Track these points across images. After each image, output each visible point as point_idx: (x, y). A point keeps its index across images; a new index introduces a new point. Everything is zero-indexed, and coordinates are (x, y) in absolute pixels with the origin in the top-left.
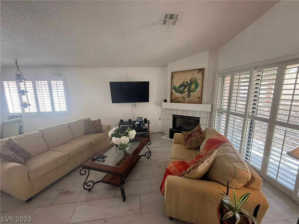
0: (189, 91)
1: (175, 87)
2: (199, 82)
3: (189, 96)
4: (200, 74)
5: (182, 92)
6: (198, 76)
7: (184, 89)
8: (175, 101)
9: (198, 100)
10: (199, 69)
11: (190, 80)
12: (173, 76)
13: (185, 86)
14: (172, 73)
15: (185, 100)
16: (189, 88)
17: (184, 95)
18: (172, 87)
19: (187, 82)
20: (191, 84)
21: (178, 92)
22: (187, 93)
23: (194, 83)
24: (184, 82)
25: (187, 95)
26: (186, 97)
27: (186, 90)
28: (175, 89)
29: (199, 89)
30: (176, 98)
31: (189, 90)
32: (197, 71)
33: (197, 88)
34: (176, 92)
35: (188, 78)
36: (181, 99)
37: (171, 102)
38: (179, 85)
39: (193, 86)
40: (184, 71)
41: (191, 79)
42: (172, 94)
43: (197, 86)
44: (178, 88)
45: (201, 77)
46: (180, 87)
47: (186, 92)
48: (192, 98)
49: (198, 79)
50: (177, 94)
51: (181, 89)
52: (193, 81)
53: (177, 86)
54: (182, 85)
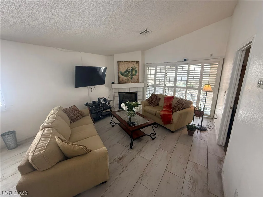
0: (132, 75)
1: (121, 72)
2: (137, 69)
3: (132, 79)
4: (137, 64)
5: (126, 76)
6: (136, 66)
7: (128, 74)
8: (122, 83)
9: (137, 80)
10: (136, 62)
11: (132, 68)
12: (119, 64)
13: (129, 72)
14: (118, 62)
15: (129, 81)
16: (132, 73)
17: (128, 78)
18: (119, 72)
19: (130, 69)
20: (132, 71)
21: (124, 76)
22: (130, 76)
23: (134, 70)
24: (127, 69)
25: (130, 78)
26: (130, 79)
27: (130, 74)
28: (121, 73)
29: (137, 74)
30: (123, 80)
31: (131, 74)
32: (136, 63)
33: (136, 73)
34: (122, 76)
35: (130, 66)
36: (126, 81)
37: (119, 83)
38: (124, 71)
39: (134, 72)
40: (127, 61)
41: (132, 67)
42: (120, 77)
43: (136, 72)
44: (124, 73)
45: (138, 67)
46: (125, 72)
47: (129, 76)
48: (133, 80)
49: (137, 68)
50: (123, 77)
51: (126, 73)
52: (134, 69)
53: (123, 72)
54: (126, 71)
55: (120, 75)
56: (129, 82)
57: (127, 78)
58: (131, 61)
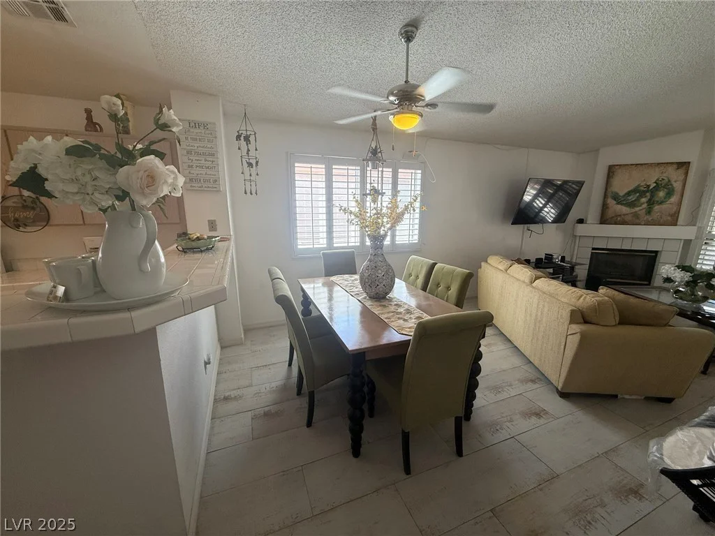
0: (651, 203)
1: (617, 193)
3: (649, 212)
4: (681, 172)
5: (632, 205)
6: (676, 176)
7: (638, 199)
8: (613, 222)
9: (669, 218)
10: (678, 163)
11: (655, 182)
12: (613, 172)
13: (643, 194)
14: (611, 166)
15: (638, 218)
16: (652, 196)
17: (637, 209)
18: (609, 194)
19: (649, 186)
20: (657, 190)
21: (622, 204)
22: (645, 206)
24: (639, 186)
25: (644, 211)
26: (642, 213)
27: (644, 200)
28: (616, 197)
30: (617, 216)
31: (650, 200)
32: (675, 166)
33: (670, 198)
34: (618, 203)
35: (651, 178)
36: (628, 218)
37: (601, 224)
39: (661, 194)
40: (642, 164)
41: (658, 180)
42: (607, 208)
43: (670, 193)
44: (624, 196)
45: (681, 177)
46: (629, 194)
47: (643, 203)
48: (656, 215)
51: (632, 198)
52: (663, 185)
53: (622, 194)
54: (635, 191)
55: (611, 202)
56: (637, 221)
57: (633, 210)
58: (658, 164)
